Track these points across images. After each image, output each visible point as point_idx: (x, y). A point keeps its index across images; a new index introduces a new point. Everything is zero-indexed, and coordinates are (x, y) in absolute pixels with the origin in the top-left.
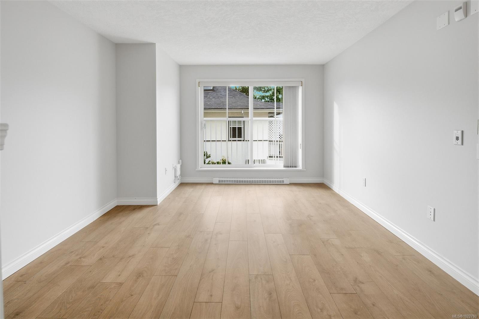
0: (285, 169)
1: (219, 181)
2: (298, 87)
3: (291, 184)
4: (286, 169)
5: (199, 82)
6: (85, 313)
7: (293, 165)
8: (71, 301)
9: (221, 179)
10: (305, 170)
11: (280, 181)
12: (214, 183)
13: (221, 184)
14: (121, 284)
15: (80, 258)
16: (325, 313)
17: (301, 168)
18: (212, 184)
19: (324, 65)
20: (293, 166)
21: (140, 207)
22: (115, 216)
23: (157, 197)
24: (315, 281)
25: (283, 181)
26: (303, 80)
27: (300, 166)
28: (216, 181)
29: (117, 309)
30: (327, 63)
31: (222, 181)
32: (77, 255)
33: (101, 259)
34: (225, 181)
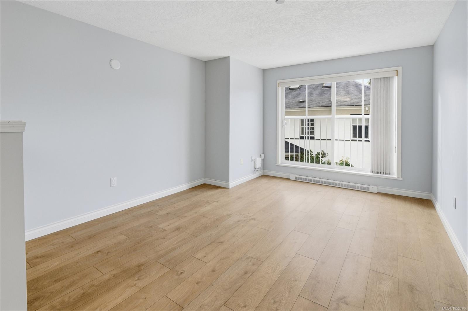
0: (372, 175)
1: (296, 178)
2: (392, 77)
3: (378, 193)
4: (374, 175)
5: (279, 83)
6: (137, 238)
7: (383, 170)
8: (137, 230)
9: (298, 176)
10: (402, 179)
11: (364, 188)
12: (291, 179)
13: (297, 180)
14: (165, 230)
15: (159, 210)
16: (275, 306)
17: (396, 177)
18: (289, 179)
19: (433, 45)
20: (383, 173)
21: (217, 187)
22: (197, 190)
23: (229, 182)
24: (296, 281)
25: (368, 189)
26: (400, 69)
27: (395, 173)
28: (293, 177)
29: (152, 242)
30: (435, 43)
31: (299, 178)
32: (159, 208)
33: (168, 213)
34: (301, 178)
